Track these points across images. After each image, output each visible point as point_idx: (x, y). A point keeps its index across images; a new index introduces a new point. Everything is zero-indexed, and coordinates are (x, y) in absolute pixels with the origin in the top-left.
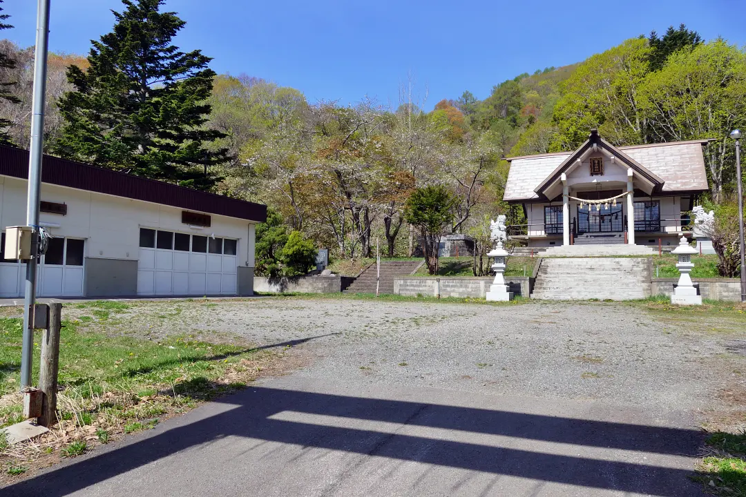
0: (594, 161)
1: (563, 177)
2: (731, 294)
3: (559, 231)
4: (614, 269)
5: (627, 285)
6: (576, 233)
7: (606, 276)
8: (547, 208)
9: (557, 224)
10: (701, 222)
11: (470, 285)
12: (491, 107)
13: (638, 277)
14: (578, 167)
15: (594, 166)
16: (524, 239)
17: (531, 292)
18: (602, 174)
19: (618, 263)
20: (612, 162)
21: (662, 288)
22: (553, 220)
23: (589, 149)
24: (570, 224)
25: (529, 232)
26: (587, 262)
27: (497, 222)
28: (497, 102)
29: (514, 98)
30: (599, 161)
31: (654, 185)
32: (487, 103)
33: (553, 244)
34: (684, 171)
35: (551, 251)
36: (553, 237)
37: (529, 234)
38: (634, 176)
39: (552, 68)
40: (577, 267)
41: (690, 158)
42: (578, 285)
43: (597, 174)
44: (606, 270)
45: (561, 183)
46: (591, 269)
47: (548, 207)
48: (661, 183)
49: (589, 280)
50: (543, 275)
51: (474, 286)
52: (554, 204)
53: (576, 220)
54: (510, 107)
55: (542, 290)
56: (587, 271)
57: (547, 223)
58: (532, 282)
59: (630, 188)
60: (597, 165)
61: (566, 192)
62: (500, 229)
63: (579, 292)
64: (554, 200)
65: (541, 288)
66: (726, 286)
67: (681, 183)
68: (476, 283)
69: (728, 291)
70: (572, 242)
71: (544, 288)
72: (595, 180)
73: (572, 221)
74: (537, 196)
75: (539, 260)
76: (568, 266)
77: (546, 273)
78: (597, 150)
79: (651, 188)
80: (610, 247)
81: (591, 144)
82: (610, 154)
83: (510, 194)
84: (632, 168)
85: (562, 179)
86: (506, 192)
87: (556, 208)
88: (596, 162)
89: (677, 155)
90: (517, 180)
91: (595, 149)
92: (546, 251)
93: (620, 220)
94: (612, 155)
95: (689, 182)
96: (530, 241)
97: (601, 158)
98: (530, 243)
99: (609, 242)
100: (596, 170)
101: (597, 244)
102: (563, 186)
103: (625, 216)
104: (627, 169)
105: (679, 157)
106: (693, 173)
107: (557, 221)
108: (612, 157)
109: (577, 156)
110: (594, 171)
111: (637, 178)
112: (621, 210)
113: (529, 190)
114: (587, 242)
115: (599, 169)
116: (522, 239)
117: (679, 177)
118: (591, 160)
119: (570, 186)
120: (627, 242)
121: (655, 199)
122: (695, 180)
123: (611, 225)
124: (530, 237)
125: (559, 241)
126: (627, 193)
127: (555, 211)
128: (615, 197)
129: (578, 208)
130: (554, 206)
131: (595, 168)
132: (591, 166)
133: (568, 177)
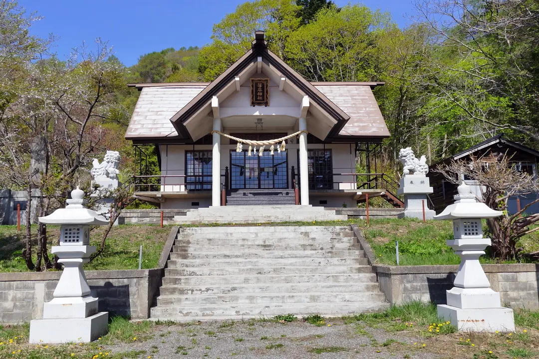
0: (256, 84)
1: (215, 102)
2: (522, 293)
3: (205, 187)
4: (304, 247)
5: (336, 278)
6: (228, 190)
7: (293, 260)
8: (189, 155)
9: (203, 176)
10: (412, 172)
11: (11, 294)
12: (137, 74)
13: (348, 262)
14: (235, 93)
15: (257, 92)
16: (155, 198)
17: (153, 303)
18: (266, 104)
19: (306, 234)
20: (281, 88)
21: (408, 285)
22: (197, 170)
23: (252, 64)
24: (221, 176)
25: (162, 187)
26: (256, 234)
27: (104, 163)
28: (143, 70)
29: (159, 68)
30: (263, 85)
31: (336, 122)
32: (133, 69)
33: (196, 205)
34: (358, 113)
35: (193, 214)
36: (196, 194)
37: (162, 190)
38: (309, 111)
39: (196, 48)
40: (241, 243)
41: (362, 99)
42: (246, 280)
43: (259, 104)
44: (292, 249)
45: (211, 112)
46: (266, 247)
47: (190, 152)
48: (346, 119)
49: (267, 268)
50: (180, 261)
51: (19, 294)
52: (198, 147)
53: (229, 171)
54: (155, 76)
55: (176, 296)
56: (260, 251)
57: (189, 174)
58: (156, 280)
59: (302, 126)
60: (260, 90)
61: (217, 126)
62: (107, 174)
63: (251, 298)
64: (200, 142)
65: (173, 291)
66: (514, 280)
67: (358, 127)
68: (25, 287)
69: (517, 289)
70: (224, 202)
71: (182, 292)
72: (257, 112)
73: (224, 173)
74: (175, 133)
75: (174, 230)
76: (224, 243)
77: (185, 257)
78: (262, 67)
79: (330, 127)
80: (278, 209)
81: (255, 57)
82: (279, 74)
83: (136, 129)
84: (309, 96)
85: (212, 106)
86: (131, 126)
87: (201, 154)
88: (260, 86)
89: (347, 96)
90: (149, 111)
91: (259, 66)
92: (186, 215)
93: (285, 173)
94: (283, 75)
95: (367, 126)
96: (163, 201)
97: (267, 80)
98: (162, 202)
99: (274, 202)
100: (259, 98)
101: (259, 204)
102: (213, 117)
103: (293, 167)
104: (303, 97)
105: (350, 98)
106: (369, 117)
107: (203, 172)
108: (283, 79)
109: (235, 73)
110: (256, 100)
111: (314, 112)
112: (285, 160)
113: (165, 125)
114: (246, 202)
115: (263, 96)
116: (151, 197)
117: (355, 120)
118: (252, 81)
119: (222, 121)
120: (300, 202)
121: (327, 146)
122: (374, 124)
123: (274, 180)
124: (163, 193)
125: (208, 201)
126: (299, 132)
127: (200, 159)
128: (286, 137)
129: (231, 155)
130: (199, 151)
131: (258, 94)
132: (252, 91)
133: (221, 104)
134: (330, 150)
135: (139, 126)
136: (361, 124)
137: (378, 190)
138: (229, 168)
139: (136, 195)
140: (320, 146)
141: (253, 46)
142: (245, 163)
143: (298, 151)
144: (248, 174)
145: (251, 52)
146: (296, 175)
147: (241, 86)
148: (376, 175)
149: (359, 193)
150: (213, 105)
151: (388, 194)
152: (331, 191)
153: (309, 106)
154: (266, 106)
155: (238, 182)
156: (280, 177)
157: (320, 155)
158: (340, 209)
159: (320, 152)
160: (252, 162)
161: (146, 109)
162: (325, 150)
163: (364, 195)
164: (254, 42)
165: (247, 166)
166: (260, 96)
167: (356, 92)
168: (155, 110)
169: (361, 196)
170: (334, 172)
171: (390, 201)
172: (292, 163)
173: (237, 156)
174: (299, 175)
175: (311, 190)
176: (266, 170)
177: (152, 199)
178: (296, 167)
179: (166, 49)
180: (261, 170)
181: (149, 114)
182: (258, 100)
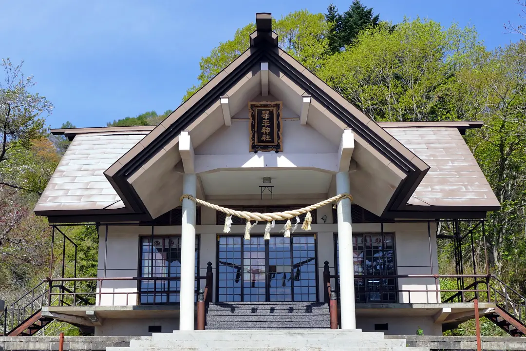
0: (260, 113)
1: (184, 141)
8: (145, 242)
14: (222, 129)
15: (260, 127)
16: (83, 316)
18: (278, 149)
20: (304, 119)
23: (249, 75)
24: (198, 278)
30: (271, 114)
31: (403, 176)
33: (155, 330)
35: (142, 345)
36: (154, 311)
37: (97, 303)
38: (354, 160)
41: (444, 148)
43: (265, 148)
45: (180, 162)
48: (422, 168)
52: (161, 230)
53: (214, 271)
57: (146, 275)
59: (342, 186)
60: (266, 123)
61: (190, 187)
67: (441, 191)
70: (200, 323)
72: (262, 162)
73: (203, 273)
74: (120, 204)
78: (270, 83)
79: (393, 187)
80: (299, 337)
81: (256, 63)
82: (300, 91)
83: (56, 198)
84: (354, 129)
85: (180, 148)
86: (48, 193)
87: (167, 241)
88: (267, 116)
89: (419, 144)
90: (80, 170)
91: (265, 80)
92: (128, 346)
93: (313, 276)
94: (306, 94)
95: (458, 190)
96: (99, 323)
97: (278, 106)
98: (98, 326)
99: (292, 324)
100: (264, 138)
101: (264, 328)
102: (183, 171)
103: (326, 263)
104: (343, 132)
105: (424, 146)
106: (460, 175)
107: (169, 273)
108: (307, 100)
109: (221, 91)
110: (260, 141)
111: (362, 160)
112: (313, 256)
113: (104, 191)
114: (241, 325)
115: (271, 134)
116: (77, 316)
117: (436, 180)
118: (253, 106)
119: (199, 178)
120: (339, 324)
121: (388, 227)
122: (469, 187)
123: (293, 287)
124: (99, 309)
125: (172, 322)
126: (337, 197)
127: (165, 250)
128: (313, 207)
129: (218, 243)
130: (164, 237)
131: (264, 130)
132: (253, 126)
133: (198, 149)
134: (392, 235)
135: (61, 193)
136: (447, 188)
137: (482, 305)
138: (214, 266)
139: (51, 312)
140: (375, 228)
141: (252, 43)
142: (242, 258)
143: (336, 236)
144: (247, 277)
145: (248, 54)
146: (332, 277)
147: (232, 118)
148: (475, 278)
149: (447, 309)
150: (182, 147)
151: (499, 312)
152: (396, 305)
153: (353, 147)
154: (277, 152)
155: (230, 291)
156: (304, 283)
157: (374, 244)
158: (414, 337)
159: (374, 239)
160: (254, 255)
161: (76, 167)
162: (383, 234)
163: (454, 313)
164: (254, 36)
165: (247, 262)
166: (266, 133)
167: (434, 137)
168: (91, 167)
169: (450, 315)
170: (400, 272)
171: (503, 325)
172: (324, 255)
173: (230, 246)
174: (337, 277)
175: (360, 305)
176: (279, 269)
177: (80, 319)
178: (331, 264)
179: (144, 113)
180: (271, 271)
181: (80, 173)
182: (263, 141)
